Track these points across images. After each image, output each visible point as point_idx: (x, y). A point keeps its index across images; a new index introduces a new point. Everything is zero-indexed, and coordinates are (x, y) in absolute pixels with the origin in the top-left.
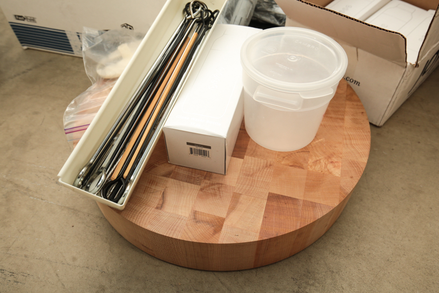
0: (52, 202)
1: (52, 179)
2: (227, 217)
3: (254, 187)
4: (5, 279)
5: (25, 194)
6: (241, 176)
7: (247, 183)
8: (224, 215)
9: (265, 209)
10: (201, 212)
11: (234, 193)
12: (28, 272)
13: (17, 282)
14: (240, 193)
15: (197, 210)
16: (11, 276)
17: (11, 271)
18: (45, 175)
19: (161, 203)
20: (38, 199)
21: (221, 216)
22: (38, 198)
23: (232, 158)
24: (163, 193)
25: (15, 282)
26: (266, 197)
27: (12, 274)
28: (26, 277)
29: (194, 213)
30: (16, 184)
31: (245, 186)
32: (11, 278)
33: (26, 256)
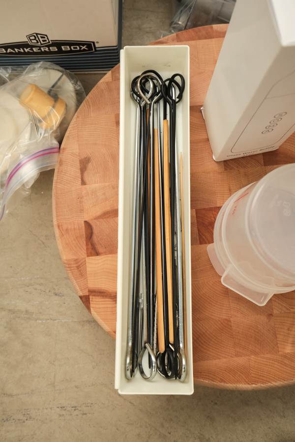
0: (65, 320)
1: (47, 291)
4: (71, 415)
5: (29, 319)
12: (89, 401)
13: (85, 414)
16: (75, 410)
17: (72, 406)
18: (36, 289)
20: (48, 321)
22: (46, 320)
25: (83, 414)
27: (75, 408)
28: (91, 406)
30: (10, 311)
32: (76, 412)
33: (76, 387)
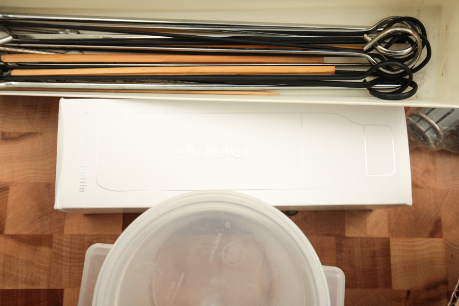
2: (7, 236)
3: (69, 264)
6: (86, 238)
7: (75, 251)
8: (9, 231)
9: (31, 290)
10: (8, 197)
11: (52, 236)
14: (54, 245)
15: (10, 191)
19: (12, 136)
21: (6, 227)
23: (122, 215)
24: (33, 133)
26: (53, 287)
29: (5, 187)
31: (69, 250)
